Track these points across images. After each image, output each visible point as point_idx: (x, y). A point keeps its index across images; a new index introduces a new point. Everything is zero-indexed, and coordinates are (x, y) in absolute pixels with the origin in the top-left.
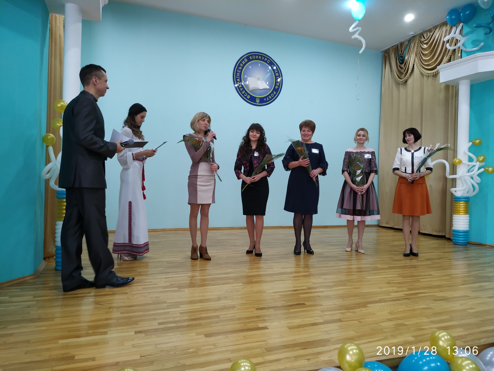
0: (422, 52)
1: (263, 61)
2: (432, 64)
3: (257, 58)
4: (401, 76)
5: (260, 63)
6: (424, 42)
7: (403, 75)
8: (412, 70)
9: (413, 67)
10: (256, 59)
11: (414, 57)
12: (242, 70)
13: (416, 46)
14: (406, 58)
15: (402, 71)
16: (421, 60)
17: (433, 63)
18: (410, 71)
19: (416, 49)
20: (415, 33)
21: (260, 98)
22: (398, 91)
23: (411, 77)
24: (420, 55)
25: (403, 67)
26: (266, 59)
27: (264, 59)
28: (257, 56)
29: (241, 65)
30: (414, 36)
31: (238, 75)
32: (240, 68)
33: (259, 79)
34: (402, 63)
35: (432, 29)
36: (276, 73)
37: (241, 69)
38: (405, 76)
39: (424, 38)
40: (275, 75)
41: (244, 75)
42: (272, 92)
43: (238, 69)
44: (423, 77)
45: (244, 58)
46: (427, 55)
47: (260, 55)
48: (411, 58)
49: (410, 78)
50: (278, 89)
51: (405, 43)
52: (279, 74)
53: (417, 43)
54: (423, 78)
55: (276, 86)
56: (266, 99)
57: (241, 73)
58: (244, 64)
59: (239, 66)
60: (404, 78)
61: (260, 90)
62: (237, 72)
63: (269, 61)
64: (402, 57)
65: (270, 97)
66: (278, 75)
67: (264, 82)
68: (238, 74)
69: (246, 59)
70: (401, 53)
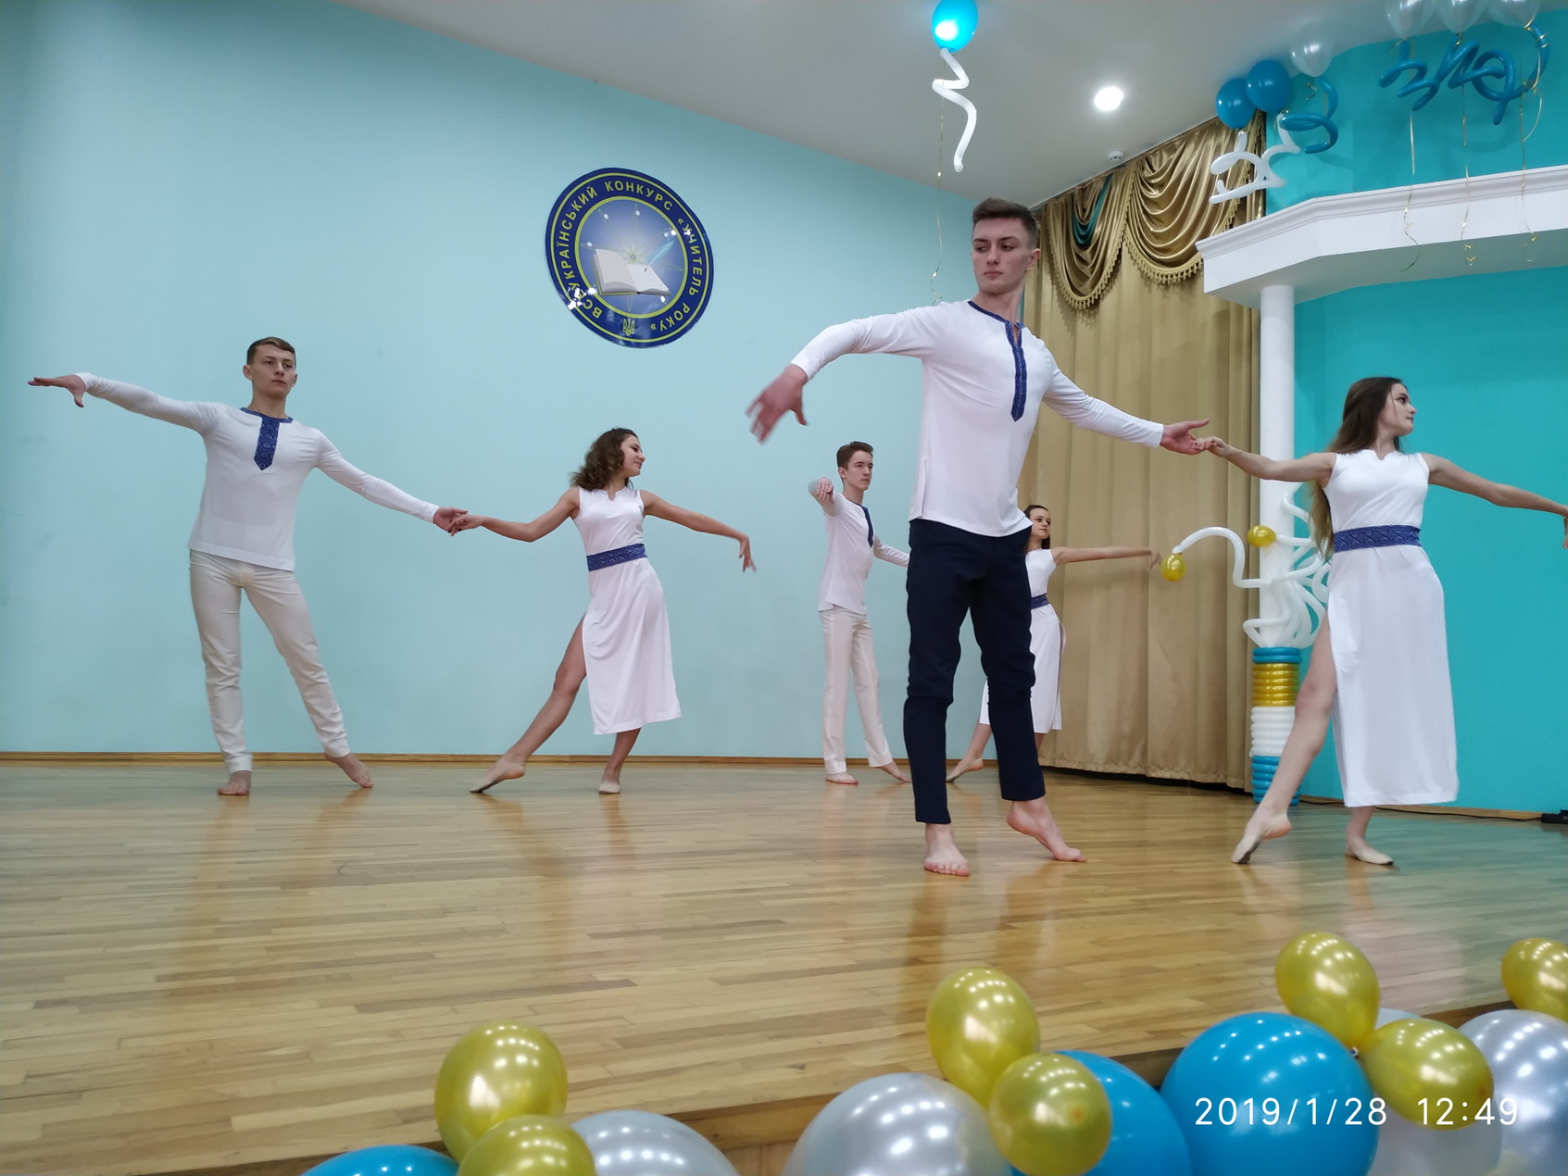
0: (1145, 212)
1: (651, 200)
2: (1175, 248)
3: (630, 189)
4: (1081, 286)
5: (638, 208)
6: (1153, 181)
7: (1089, 283)
8: (1114, 267)
9: (1119, 257)
10: (624, 193)
11: (1121, 228)
12: (576, 224)
13: (1129, 192)
14: (1096, 231)
15: (1086, 270)
16: (1141, 236)
17: (1179, 246)
18: (1108, 269)
19: (1126, 204)
20: (1125, 154)
21: (636, 320)
22: (1072, 335)
23: (1111, 287)
24: (1141, 219)
25: (1089, 257)
26: (658, 197)
27: (654, 195)
28: (630, 185)
29: (576, 207)
30: (1123, 166)
31: (564, 238)
32: (572, 216)
33: (633, 257)
34: (1083, 247)
35: (1177, 144)
36: (694, 244)
37: (573, 219)
38: (1093, 287)
39: (1153, 171)
40: (689, 251)
41: (583, 240)
42: (678, 306)
43: (562, 217)
44: (1150, 287)
45: (587, 185)
46: (1163, 219)
47: (641, 183)
48: (1114, 232)
49: (1108, 291)
50: (698, 296)
51: (1094, 185)
52: (701, 248)
53: (1129, 186)
54: (1150, 291)
55: (692, 288)
56: (658, 326)
57: (573, 233)
58: (584, 203)
59: (568, 208)
60: (1089, 290)
61: (639, 293)
62: (559, 228)
63: (668, 205)
64: (1085, 228)
65: (671, 321)
66: (698, 252)
67: (650, 269)
68: (565, 234)
69: (592, 189)
70: (1083, 216)
